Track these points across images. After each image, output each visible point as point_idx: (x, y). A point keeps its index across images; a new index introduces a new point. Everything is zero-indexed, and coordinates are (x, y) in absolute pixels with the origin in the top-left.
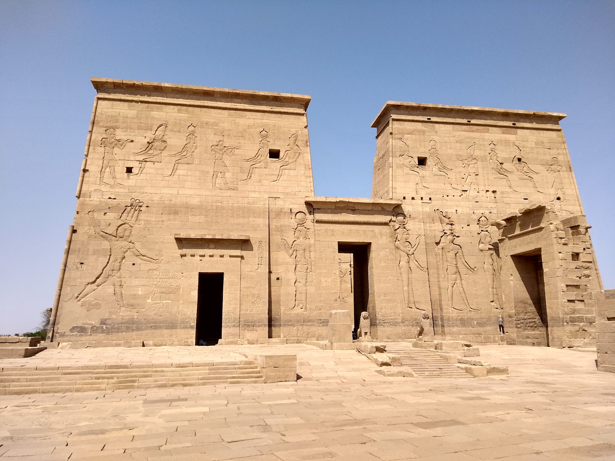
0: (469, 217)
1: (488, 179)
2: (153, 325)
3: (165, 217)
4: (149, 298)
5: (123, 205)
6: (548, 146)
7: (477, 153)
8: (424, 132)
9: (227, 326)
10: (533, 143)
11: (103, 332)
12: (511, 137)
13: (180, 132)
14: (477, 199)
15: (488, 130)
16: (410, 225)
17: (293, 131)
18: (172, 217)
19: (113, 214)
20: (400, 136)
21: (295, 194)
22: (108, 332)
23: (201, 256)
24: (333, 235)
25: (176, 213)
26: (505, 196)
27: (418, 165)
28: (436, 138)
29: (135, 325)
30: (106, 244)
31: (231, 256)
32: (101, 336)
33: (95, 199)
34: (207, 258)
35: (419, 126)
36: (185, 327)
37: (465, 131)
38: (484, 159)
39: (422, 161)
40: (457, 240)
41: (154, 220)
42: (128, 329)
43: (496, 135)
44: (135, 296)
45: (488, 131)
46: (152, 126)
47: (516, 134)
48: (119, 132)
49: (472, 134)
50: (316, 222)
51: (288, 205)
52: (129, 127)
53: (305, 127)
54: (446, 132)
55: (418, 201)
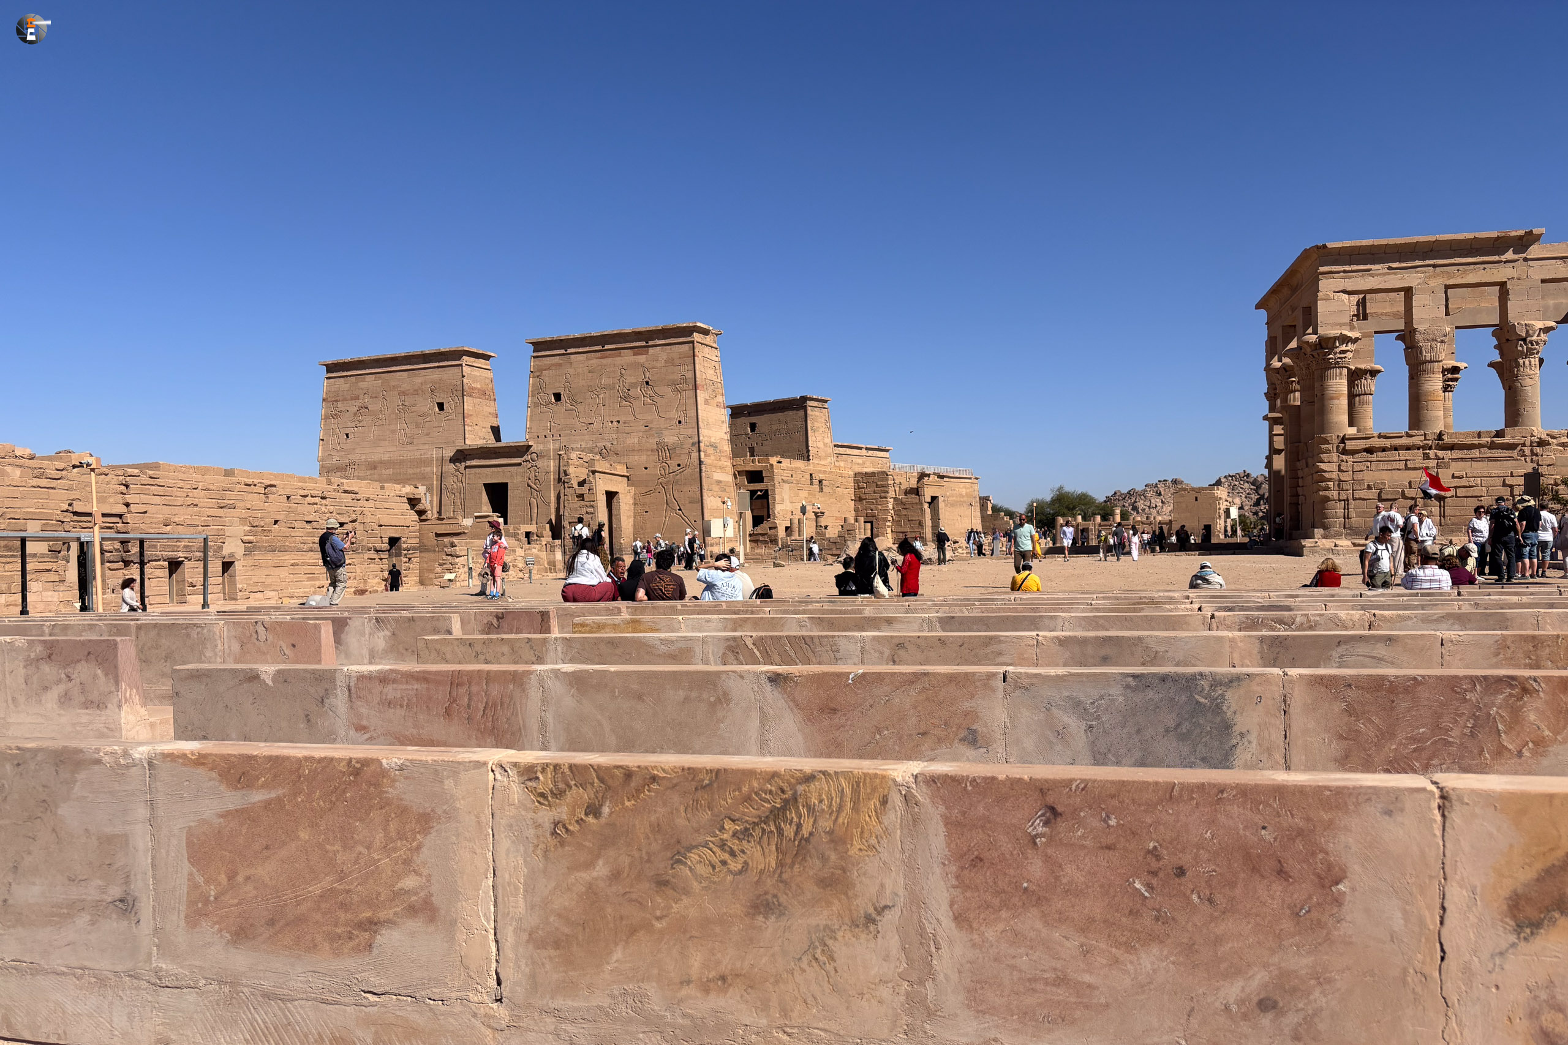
0: (591, 451)
1: (614, 409)
6: (677, 362)
7: (608, 381)
8: (560, 365)
10: (663, 361)
12: (641, 358)
13: (376, 398)
14: (600, 432)
24: (482, 478)
27: (553, 401)
28: (571, 371)
35: (556, 360)
37: (599, 358)
38: (611, 387)
39: (558, 397)
43: (627, 359)
45: (620, 354)
46: (359, 396)
47: (647, 353)
48: (340, 404)
49: (604, 361)
50: (466, 467)
51: (449, 453)
52: (345, 400)
53: (463, 376)
54: (580, 362)
55: (550, 439)
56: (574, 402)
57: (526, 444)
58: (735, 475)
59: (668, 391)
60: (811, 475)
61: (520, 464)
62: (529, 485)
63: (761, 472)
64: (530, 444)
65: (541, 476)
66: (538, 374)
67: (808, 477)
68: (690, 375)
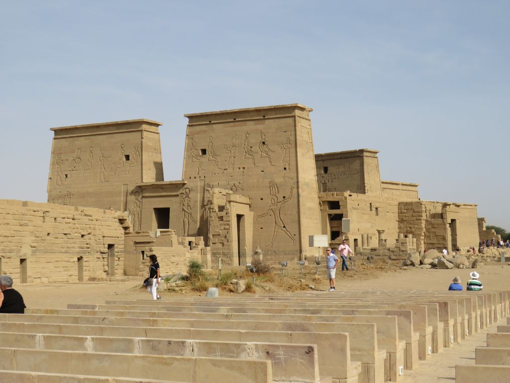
6: (284, 129)
7: (237, 142)
10: (275, 129)
12: (260, 127)
13: (86, 151)
14: (232, 175)
16: (191, 195)
17: (136, 141)
24: (152, 204)
26: (249, 170)
27: (201, 154)
28: (213, 135)
33: (54, 193)
35: (204, 128)
37: (232, 126)
38: (240, 146)
39: (204, 152)
43: (250, 127)
45: (246, 125)
46: (75, 150)
47: (264, 124)
48: (62, 156)
49: (235, 129)
50: (143, 197)
51: (131, 188)
52: (66, 152)
53: (142, 138)
54: (219, 130)
55: (198, 179)
56: (215, 155)
57: (183, 182)
58: (320, 203)
59: (277, 148)
60: (371, 204)
61: (178, 195)
62: (183, 210)
63: (338, 202)
64: (185, 182)
65: (191, 204)
66: (191, 137)
67: (369, 205)
68: (292, 138)
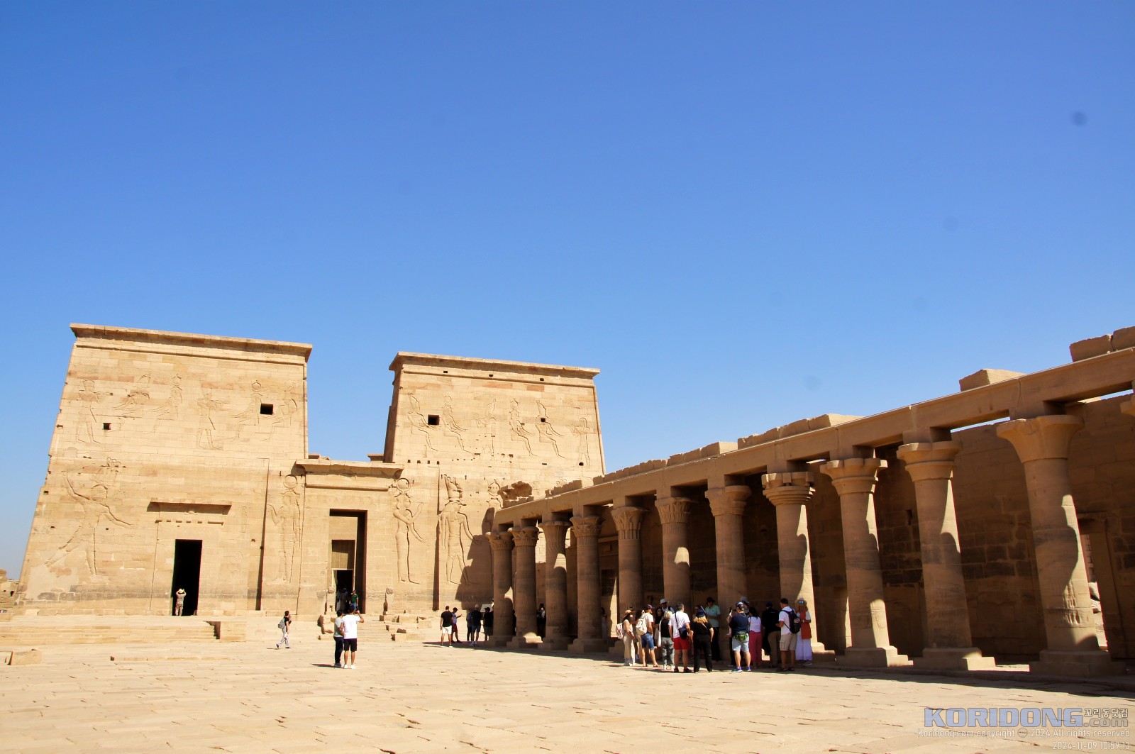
0: (479, 484)
1: (505, 441)
2: (125, 593)
3: (142, 479)
4: (122, 565)
5: (98, 465)
6: (577, 404)
7: (497, 412)
8: (438, 386)
9: (204, 597)
10: (561, 401)
11: (73, 598)
12: (536, 395)
13: (163, 384)
15: (512, 385)
16: (412, 491)
17: (290, 383)
18: (149, 479)
19: (87, 475)
20: (411, 391)
21: (286, 455)
22: (79, 599)
23: (177, 522)
24: (325, 501)
25: (155, 473)
26: (521, 460)
27: (429, 424)
28: (452, 394)
29: (106, 593)
30: (79, 507)
31: (209, 523)
32: (70, 603)
33: (68, 459)
34: (183, 525)
36: (159, 597)
37: (486, 386)
38: (503, 419)
39: (434, 420)
40: (463, 509)
41: (130, 481)
42: (99, 597)
43: (521, 391)
44: (106, 563)
45: (510, 387)
46: (133, 377)
47: (542, 390)
48: (98, 384)
49: (493, 390)
50: (306, 485)
51: (278, 467)
52: (108, 378)
53: (304, 379)
54: (463, 388)
55: (425, 465)
56: (456, 427)
59: (567, 431)
61: (385, 489)
64: (402, 467)
66: (409, 391)
